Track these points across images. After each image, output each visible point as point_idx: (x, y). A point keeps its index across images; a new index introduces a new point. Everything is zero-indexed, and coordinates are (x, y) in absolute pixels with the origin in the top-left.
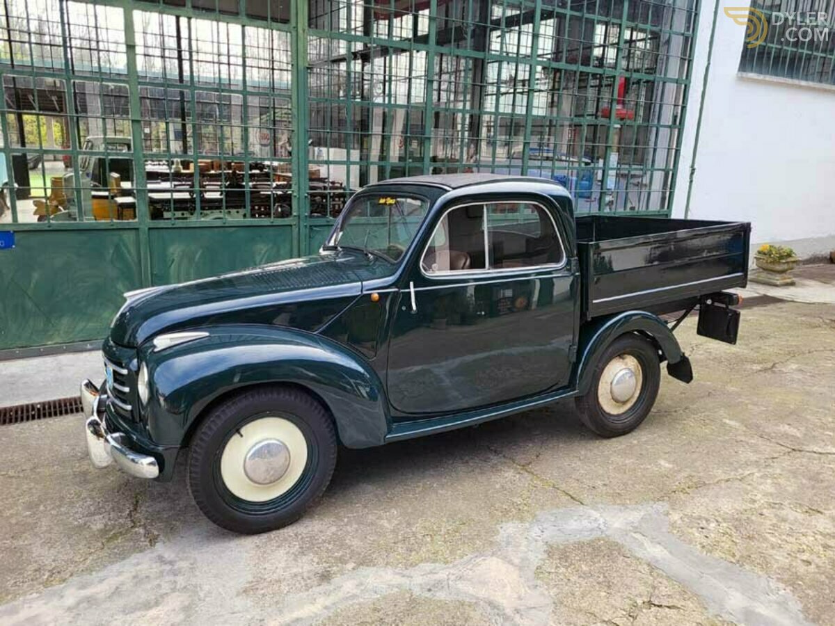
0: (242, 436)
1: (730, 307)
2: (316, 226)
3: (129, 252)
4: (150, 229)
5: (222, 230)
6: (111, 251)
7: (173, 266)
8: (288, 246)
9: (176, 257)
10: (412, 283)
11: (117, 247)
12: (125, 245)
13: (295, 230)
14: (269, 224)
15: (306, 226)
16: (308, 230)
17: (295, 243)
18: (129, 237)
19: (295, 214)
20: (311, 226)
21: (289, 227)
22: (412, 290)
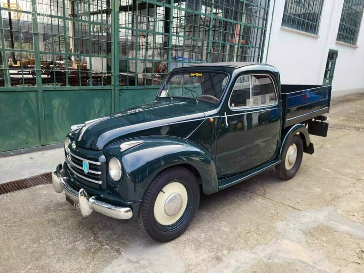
0: (164, 193)
1: (324, 121)
2: (122, 90)
3: (33, 103)
4: (43, 91)
5: (78, 91)
6: (23, 103)
7: (55, 110)
8: (109, 100)
9: (56, 105)
10: (225, 113)
11: (26, 101)
12: (30, 100)
13: (113, 91)
14: (101, 88)
15: (118, 90)
16: (119, 92)
17: (113, 98)
18: (32, 95)
19: (113, 84)
20: (120, 90)
21: (110, 91)
22: (226, 116)
